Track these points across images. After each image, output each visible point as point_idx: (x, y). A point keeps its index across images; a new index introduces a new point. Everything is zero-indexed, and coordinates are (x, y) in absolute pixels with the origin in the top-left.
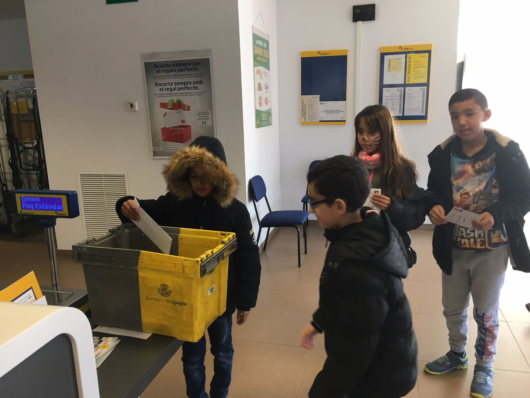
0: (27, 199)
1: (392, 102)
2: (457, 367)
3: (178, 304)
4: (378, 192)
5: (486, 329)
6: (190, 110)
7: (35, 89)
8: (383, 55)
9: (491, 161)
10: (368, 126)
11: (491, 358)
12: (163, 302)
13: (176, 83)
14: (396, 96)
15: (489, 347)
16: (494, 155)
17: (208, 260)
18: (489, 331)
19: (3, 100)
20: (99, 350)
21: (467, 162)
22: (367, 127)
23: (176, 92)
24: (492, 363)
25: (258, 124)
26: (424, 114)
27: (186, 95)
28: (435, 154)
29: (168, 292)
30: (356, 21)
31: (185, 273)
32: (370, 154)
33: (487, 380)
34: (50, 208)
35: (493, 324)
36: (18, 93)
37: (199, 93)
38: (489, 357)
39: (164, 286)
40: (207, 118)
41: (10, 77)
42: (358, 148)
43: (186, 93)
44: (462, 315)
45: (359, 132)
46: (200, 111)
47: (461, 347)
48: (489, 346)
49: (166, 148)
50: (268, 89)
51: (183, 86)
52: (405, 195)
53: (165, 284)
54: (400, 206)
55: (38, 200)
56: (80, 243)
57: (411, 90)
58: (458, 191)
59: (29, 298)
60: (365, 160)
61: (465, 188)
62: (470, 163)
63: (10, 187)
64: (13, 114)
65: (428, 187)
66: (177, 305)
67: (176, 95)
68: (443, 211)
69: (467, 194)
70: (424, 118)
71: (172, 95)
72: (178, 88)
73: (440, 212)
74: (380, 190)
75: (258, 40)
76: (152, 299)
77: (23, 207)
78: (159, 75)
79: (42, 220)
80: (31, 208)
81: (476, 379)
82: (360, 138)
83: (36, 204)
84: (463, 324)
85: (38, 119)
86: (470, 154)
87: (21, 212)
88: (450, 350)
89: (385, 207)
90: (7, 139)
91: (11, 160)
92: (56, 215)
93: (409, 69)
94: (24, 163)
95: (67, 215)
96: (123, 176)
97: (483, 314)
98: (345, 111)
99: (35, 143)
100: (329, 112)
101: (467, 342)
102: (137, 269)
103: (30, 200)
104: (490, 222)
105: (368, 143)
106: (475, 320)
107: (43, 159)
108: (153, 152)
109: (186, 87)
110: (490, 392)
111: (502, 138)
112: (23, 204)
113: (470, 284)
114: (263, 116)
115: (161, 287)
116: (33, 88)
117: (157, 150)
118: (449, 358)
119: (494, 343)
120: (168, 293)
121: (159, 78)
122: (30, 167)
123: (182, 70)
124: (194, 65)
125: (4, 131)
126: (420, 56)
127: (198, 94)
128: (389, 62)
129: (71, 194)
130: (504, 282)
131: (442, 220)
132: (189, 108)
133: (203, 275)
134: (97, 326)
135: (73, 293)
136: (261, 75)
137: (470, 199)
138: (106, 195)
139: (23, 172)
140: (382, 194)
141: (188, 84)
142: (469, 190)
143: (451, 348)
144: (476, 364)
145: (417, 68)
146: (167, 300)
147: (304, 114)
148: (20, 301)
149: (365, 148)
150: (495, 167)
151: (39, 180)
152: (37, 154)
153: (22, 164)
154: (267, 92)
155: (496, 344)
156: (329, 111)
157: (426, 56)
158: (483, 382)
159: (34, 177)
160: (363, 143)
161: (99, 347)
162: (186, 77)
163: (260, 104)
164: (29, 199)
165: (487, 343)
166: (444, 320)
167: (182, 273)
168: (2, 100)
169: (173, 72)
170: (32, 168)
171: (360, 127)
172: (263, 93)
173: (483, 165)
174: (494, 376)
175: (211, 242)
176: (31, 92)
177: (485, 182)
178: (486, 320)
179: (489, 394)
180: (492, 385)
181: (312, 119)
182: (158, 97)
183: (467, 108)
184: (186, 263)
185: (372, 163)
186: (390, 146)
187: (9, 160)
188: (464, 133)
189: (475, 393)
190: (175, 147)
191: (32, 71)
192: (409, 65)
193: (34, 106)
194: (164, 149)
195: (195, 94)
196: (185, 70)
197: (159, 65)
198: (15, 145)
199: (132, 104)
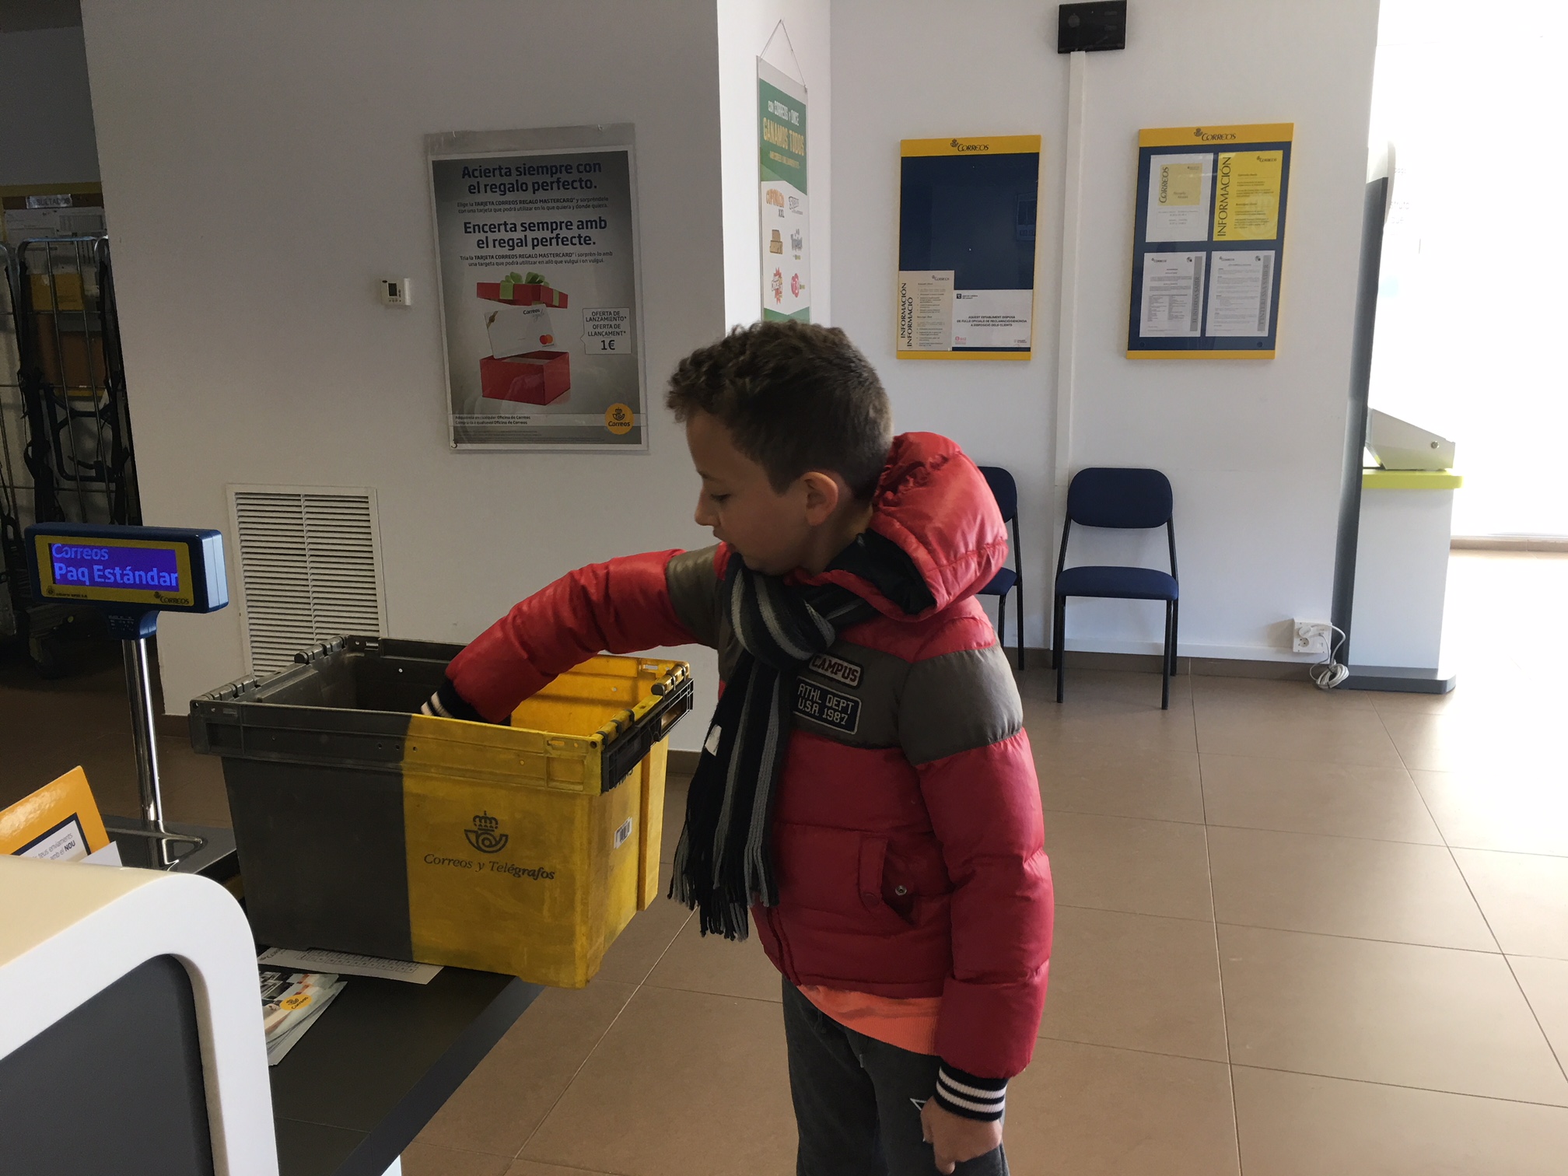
0: (71, 554)
1: (1171, 296)
3: (529, 875)
6: (566, 307)
7: (107, 237)
8: (1145, 156)
12: (480, 869)
13: (527, 226)
14: (1184, 278)
17: (623, 740)
19: (10, 269)
20: (278, 1012)
23: (527, 250)
26: (1265, 334)
27: (556, 262)
29: (498, 839)
30: (1068, 51)
31: (552, 779)
34: (138, 582)
36: (56, 249)
37: (593, 254)
39: (483, 821)
40: (618, 330)
41: (33, 203)
43: (557, 255)
46: (596, 310)
49: (494, 418)
50: (800, 248)
51: (547, 234)
53: (488, 815)
55: (104, 557)
56: (214, 694)
57: (1229, 260)
59: (67, 848)
63: (26, 523)
64: (38, 313)
66: (526, 880)
67: (525, 259)
70: (1263, 344)
71: (515, 260)
72: (533, 239)
75: (773, 102)
76: (444, 860)
77: (58, 577)
78: (477, 201)
79: (116, 617)
80: (83, 579)
83: (96, 567)
85: (113, 327)
87: (50, 591)
90: (20, 385)
91: (30, 448)
92: (157, 601)
93: (1223, 198)
94: (69, 457)
95: (192, 604)
96: (364, 499)
98: (1029, 321)
99: (105, 398)
100: (980, 321)
102: (400, 770)
103: (79, 557)
107: (126, 448)
108: (455, 429)
109: (557, 238)
112: (57, 566)
115: (476, 825)
116: (99, 235)
117: (467, 425)
120: (497, 843)
121: (475, 207)
122: (86, 470)
123: (544, 186)
124: (582, 172)
125: (12, 364)
126: (1258, 158)
127: (592, 258)
128: (1165, 174)
132: (563, 301)
133: (609, 786)
135: (204, 840)
136: (782, 206)
139: (66, 484)
141: (561, 229)
145: (1246, 194)
146: (492, 864)
147: (906, 327)
148: (41, 854)
151: (113, 507)
152: (108, 434)
153: (64, 462)
154: (797, 257)
156: (982, 319)
157: (1275, 160)
159: (101, 501)
161: (280, 1002)
162: (558, 208)
163: (778, 292)
164: (76, 552)
167: (542, 779)
168: (6, 270)
169: (518, 190)
170: (93, 473)
172: (786, 262)
176: (93, 247)
181: (931, 341)
182: (471, 265)
187: (27, 450)
190: (520, 418)
191: (99, 185)
192: (1223, 186)
193: (102, 289)
194: (488, 420)
195: (584, 258)
196: (555, 186)
197: (476, 170)
198: (44, 404)
199: (395, 285)
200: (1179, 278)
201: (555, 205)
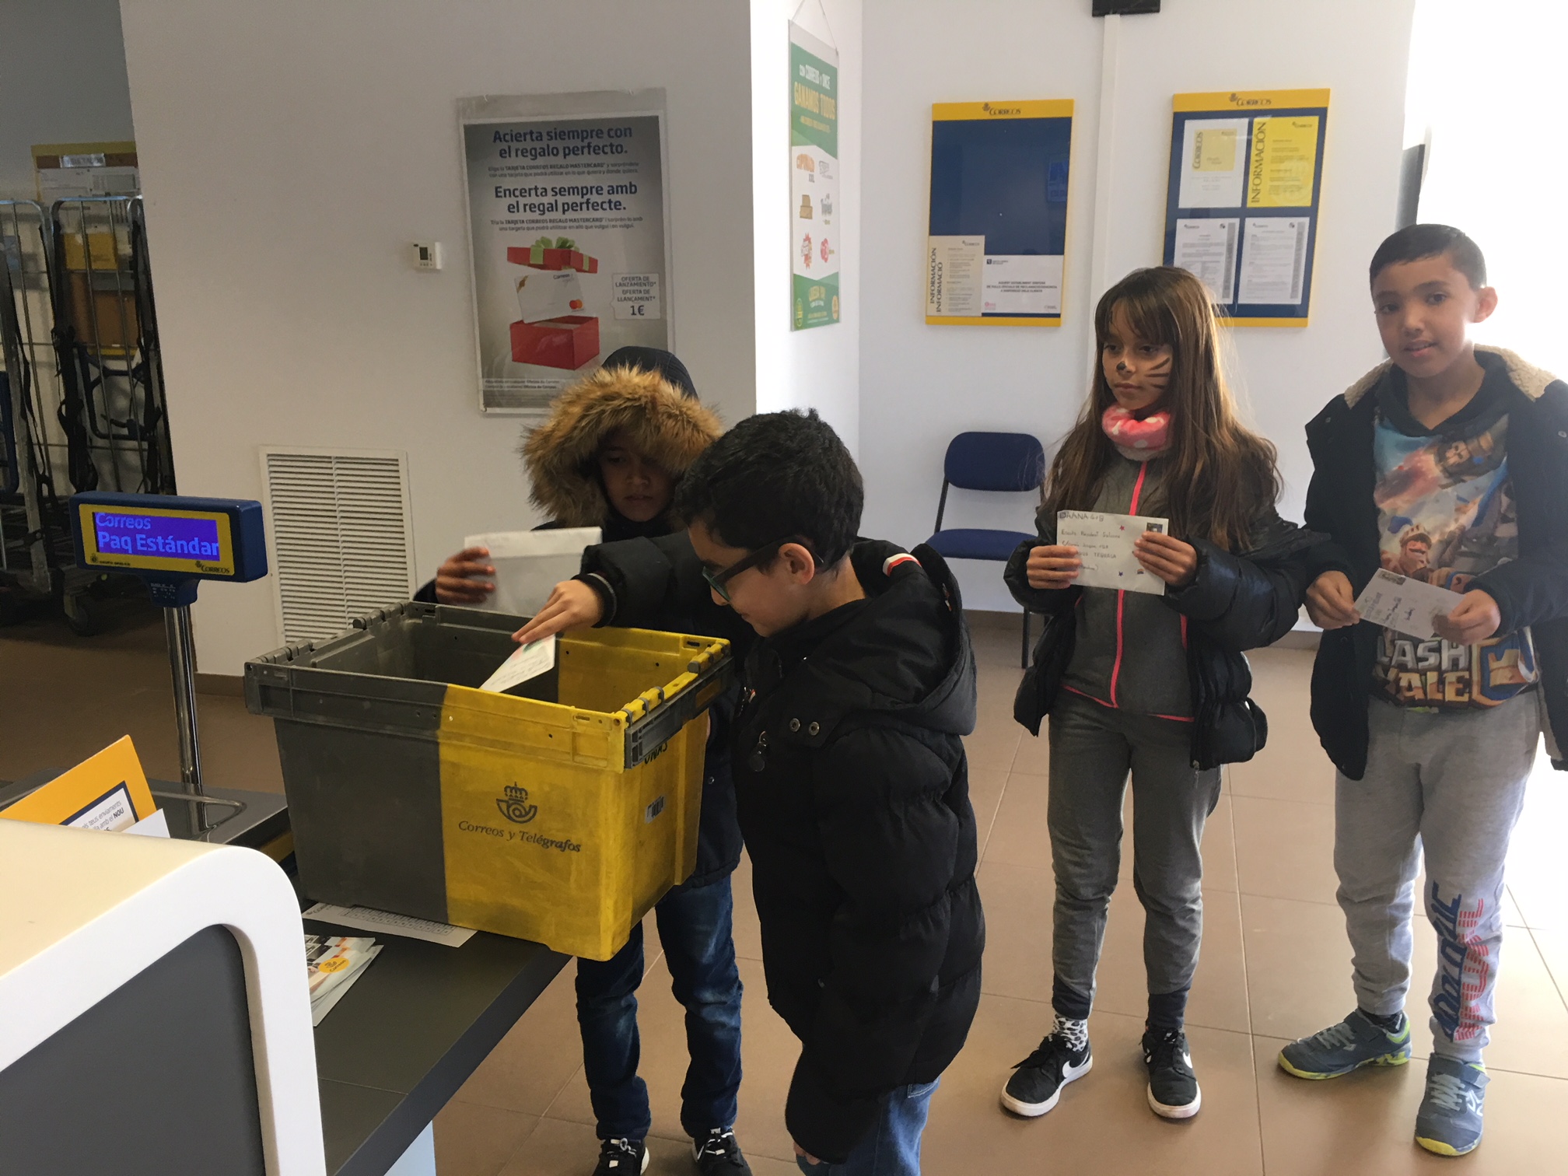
0: (114, 524)
1: (1204, 263)
2: (1378, 1060)
3: (556, 846)
4: (1160, 527)
5: (1463, 950)
6: (596, 272)
7: (140, 197)
8: (1179, 120)
9: (1496, 442)
10: (1137, 326)
11: (1479, 1035)
12: (511, 838)
13: (557, 191)
14: (1216, 244)
15: (1473, 1003)
16: (1503, 422)
17: (649, 719)
18: (1473, 955)
19: (44, 228)
20: (320, 976)
21: (1423, 445)
22: (1133, 332)
23: (557, 215)
24: (1481, 1051)
25: (798, 319)
26: (1298, 301)
27: (587, 227)
28: (1328, 420)
29: (527, 810)
30: (1103, 15)
31: (578, 754)
32: (1139, 416)
33: (1467, 1099)
34: (179, 551)
35: (1483, 935)
36: (89, 208)
37: (624, 219)
38: (1473, 1034)
39: (514, 791)
40: (647, 295)
41: (67, 162)
42: (1104, 395)
43: (588, 220)
44: (1391, 904)
45: (1107, 347)
46: (625, 276)
47: (1392, 1000)
48: (1471, 999)
49: (523, 382)
50: (830, 213)
51: (578, 199)
52: (1240, 543)
53: (518, 786)
54: (1222, 571)
55: (147, 526)
56: (268, 657)
57: (1263, 226)
58: (1395, 530)
59: (116, 815)
60: (1122, 434)
61: (1415, 521)
62: (1431, 446)
63: (62, 486)
64: (72, 272)
65: (1306, 519)
66: (554, 850)
67: (555, 224)
68: (1346, 588)
69: (1423, 538)
70: (1296, 312)
71: (545, 225)
72: (563, 204)
73: (1339, 591)
74: (1164, 522)
75: (805, 66)
76: (477, 828)
77: (101, 545)
78: (508, 165)
79: (158, 585)
80: (126, 548)
81: (1433, 1097)
82: (1110, 364)
83: (138, 536)
84: (1397, 929)
85: (146, 287)
86: (1432, 421)
87: (94, 559)
88: (1356, 1007)
89: (1177, 574)
90: (54, 344)
91: (64, 407)
92: (199, 571)
93: (1257, 164)
94: (102, 415)
95: (232, 573)
96: (395, 462)
97: (1454, 900)
98: (1059, 287)
99: (138, 358)
100: (1010, 287)
101: (1407, 982)
102: (438, 738)
103: (122, 526)
104: (1487, 618)
105: (1131, 382)
106: (1431, 921)
107: (158, 407)
108: (485, 393)
109: (588, 202)
110: (1475, 1135)
111: (1528, 373)
112: (100, 534)
113: (1420, 808)
114: (815, 295)
115: (507, 795)
116: (132, 194)
117: (495, 389)
118: (1354, 1031)
119: (1486, 991)
120: (527, 813)
121: (506, 172)
122: (119, 428)
123: (574, 151)
124: (613, 137)
125: (45, 322)
126: (1294, 124)
127: (623, 223)
128: (1199, 139)
129: (242, 510)
130: (1521, 809)
131: (1346, 615)
132: (593, 266)
133: (632, 763)
134: (314, 903)
135: (243, 804)
136: (812, 171)
137: (1432, 554)
138: (342, 517)
139: (100, 442)
140: (1170, 534)
141: (591, 193)
142: (1427, 528)
143: (1359, 1000)
144: (1433, 1051)
145: (1281, 160)
146: (522, 834)
147: (936, 292)
148: (89, 824)
149: (1124, 395)
150: (1505, 459)
151: (146, 468)
152: (141, 392)
153: (97, 419)
154: (827, 222)
155: (1493, 993)
156: (1012, 285)
157: (1311, 126)
158: (1453, 1106)
159: (133, 459)
160: (1118, 379)
161: (322, 965)
162: (589, 173)
163: (807, 258)
164: (119, 522)
165: (1466, 992)
166: (1338, 917)
167: (569, 753)
168: (40, 229)
169: (549, 155)
170: (125, 431)
171: (1113, 330)
172: (815, 227)
173: (1470, 452)
174: (1488, 1089)
175: (657, 665)
176: (126, 208)
177: (1475, 504)
178: (1463, 919)
179: (1473, 1142)
180: (1481, 1115)
181: (960, 306)
182: (501, 229)
183: (1427, 280)
184: (583, 725)
185: (1143, 444)
186: (1201, 390)
187: (60, 410)
188: (1416, 354)
189: (1429, 1140)
190: (549, 382)
191: (133, 145)
192: (1258, 152)
193: (135, 249)
194: (515, 385)
195: (614, 223)
196: (586, 150)
197: (507, 134)
198: (77, 362)
199: (426, 249)
200: (1211, 245)
201: (586, 170)
